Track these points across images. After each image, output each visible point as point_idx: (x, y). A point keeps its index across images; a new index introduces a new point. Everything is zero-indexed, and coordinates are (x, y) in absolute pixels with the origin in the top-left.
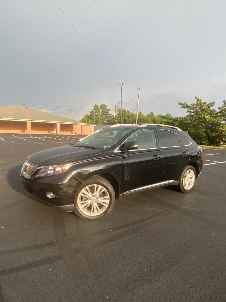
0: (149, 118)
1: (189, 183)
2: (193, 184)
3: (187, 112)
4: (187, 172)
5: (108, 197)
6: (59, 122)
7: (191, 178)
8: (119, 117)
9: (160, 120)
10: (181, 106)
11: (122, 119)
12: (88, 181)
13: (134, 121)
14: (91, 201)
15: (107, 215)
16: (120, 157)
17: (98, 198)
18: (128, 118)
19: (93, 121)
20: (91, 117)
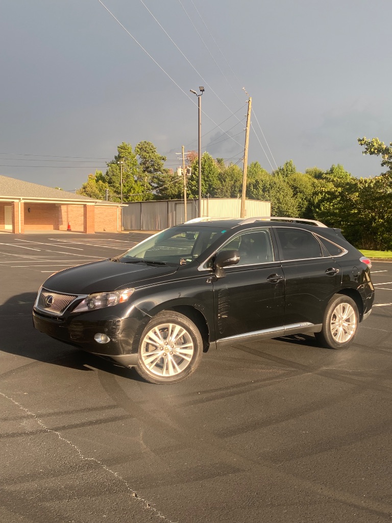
0: (282, 179)
1: (344, 330)
2: (352, 333)
3: (382, 165)
4: (338, 307)
5: (191, 344)
6: (21, 198)
7: (348, 320)
8: (192, 179)
9: (313, 185)
10: (364, 148)
11: (204, 183)
12: (158, 318)
13: (237, 189)
14: (163, 351)
15: (190, 374)
16: (208, 278)
17: (175, 347)
18: (220, 179)
19: (115, 192)
20: (111, 178)
